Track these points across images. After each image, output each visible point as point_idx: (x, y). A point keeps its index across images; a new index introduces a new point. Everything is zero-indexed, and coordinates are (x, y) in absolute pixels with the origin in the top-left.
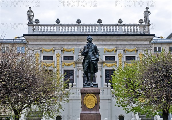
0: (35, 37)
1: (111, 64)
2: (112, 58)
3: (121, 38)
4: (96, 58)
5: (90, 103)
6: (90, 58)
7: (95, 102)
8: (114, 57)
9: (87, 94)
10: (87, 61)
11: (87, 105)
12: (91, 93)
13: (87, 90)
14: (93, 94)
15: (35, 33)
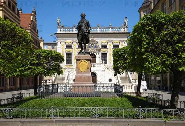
1: (105, 50)
4: (88, 31)
5: (83, 68)
6: (83, 31)
7: (87, 66)
8: (106, 46)
9: (81, 60)
10: (81, 33)
11: (80, 69)
12: (84, 59)
13: (81, 57)
14: (85, 60)
15: (61, 32)
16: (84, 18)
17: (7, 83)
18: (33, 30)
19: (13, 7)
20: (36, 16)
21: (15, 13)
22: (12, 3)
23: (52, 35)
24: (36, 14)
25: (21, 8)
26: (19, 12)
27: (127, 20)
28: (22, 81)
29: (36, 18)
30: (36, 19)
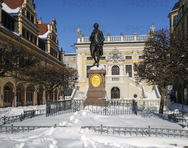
0: (82, 45)
1: (129, 62)
2: (130, 58)
3: (136, 44)
6: (96, 43)
8: (131, 57)
9: (93, 74)
10: (94, 45)
11: (93, 84)
13: (93, 71)
15: (81, 43)
16: (97, 28)
17: (24, 99)
18: (53, 40)
19: (31, 17)
20: (56, 25)
21: (33, 23)
22: (31, 13)
23: (72, 46)
24: (56, 24)
25: (41, 18)
26: (38, 22)
27: (154, 27)
28: (40, 97)
29: (56, 27)
30: (56, 29)
